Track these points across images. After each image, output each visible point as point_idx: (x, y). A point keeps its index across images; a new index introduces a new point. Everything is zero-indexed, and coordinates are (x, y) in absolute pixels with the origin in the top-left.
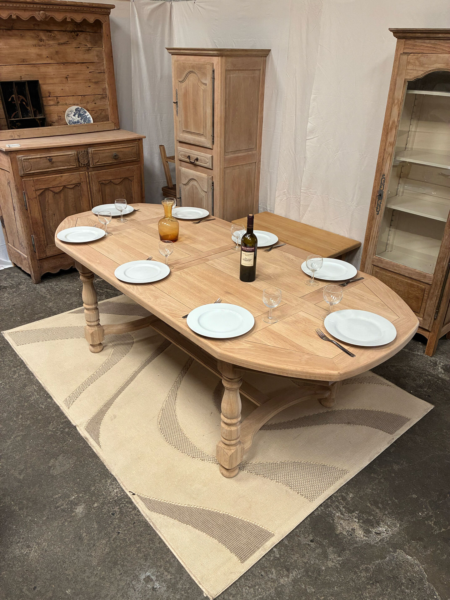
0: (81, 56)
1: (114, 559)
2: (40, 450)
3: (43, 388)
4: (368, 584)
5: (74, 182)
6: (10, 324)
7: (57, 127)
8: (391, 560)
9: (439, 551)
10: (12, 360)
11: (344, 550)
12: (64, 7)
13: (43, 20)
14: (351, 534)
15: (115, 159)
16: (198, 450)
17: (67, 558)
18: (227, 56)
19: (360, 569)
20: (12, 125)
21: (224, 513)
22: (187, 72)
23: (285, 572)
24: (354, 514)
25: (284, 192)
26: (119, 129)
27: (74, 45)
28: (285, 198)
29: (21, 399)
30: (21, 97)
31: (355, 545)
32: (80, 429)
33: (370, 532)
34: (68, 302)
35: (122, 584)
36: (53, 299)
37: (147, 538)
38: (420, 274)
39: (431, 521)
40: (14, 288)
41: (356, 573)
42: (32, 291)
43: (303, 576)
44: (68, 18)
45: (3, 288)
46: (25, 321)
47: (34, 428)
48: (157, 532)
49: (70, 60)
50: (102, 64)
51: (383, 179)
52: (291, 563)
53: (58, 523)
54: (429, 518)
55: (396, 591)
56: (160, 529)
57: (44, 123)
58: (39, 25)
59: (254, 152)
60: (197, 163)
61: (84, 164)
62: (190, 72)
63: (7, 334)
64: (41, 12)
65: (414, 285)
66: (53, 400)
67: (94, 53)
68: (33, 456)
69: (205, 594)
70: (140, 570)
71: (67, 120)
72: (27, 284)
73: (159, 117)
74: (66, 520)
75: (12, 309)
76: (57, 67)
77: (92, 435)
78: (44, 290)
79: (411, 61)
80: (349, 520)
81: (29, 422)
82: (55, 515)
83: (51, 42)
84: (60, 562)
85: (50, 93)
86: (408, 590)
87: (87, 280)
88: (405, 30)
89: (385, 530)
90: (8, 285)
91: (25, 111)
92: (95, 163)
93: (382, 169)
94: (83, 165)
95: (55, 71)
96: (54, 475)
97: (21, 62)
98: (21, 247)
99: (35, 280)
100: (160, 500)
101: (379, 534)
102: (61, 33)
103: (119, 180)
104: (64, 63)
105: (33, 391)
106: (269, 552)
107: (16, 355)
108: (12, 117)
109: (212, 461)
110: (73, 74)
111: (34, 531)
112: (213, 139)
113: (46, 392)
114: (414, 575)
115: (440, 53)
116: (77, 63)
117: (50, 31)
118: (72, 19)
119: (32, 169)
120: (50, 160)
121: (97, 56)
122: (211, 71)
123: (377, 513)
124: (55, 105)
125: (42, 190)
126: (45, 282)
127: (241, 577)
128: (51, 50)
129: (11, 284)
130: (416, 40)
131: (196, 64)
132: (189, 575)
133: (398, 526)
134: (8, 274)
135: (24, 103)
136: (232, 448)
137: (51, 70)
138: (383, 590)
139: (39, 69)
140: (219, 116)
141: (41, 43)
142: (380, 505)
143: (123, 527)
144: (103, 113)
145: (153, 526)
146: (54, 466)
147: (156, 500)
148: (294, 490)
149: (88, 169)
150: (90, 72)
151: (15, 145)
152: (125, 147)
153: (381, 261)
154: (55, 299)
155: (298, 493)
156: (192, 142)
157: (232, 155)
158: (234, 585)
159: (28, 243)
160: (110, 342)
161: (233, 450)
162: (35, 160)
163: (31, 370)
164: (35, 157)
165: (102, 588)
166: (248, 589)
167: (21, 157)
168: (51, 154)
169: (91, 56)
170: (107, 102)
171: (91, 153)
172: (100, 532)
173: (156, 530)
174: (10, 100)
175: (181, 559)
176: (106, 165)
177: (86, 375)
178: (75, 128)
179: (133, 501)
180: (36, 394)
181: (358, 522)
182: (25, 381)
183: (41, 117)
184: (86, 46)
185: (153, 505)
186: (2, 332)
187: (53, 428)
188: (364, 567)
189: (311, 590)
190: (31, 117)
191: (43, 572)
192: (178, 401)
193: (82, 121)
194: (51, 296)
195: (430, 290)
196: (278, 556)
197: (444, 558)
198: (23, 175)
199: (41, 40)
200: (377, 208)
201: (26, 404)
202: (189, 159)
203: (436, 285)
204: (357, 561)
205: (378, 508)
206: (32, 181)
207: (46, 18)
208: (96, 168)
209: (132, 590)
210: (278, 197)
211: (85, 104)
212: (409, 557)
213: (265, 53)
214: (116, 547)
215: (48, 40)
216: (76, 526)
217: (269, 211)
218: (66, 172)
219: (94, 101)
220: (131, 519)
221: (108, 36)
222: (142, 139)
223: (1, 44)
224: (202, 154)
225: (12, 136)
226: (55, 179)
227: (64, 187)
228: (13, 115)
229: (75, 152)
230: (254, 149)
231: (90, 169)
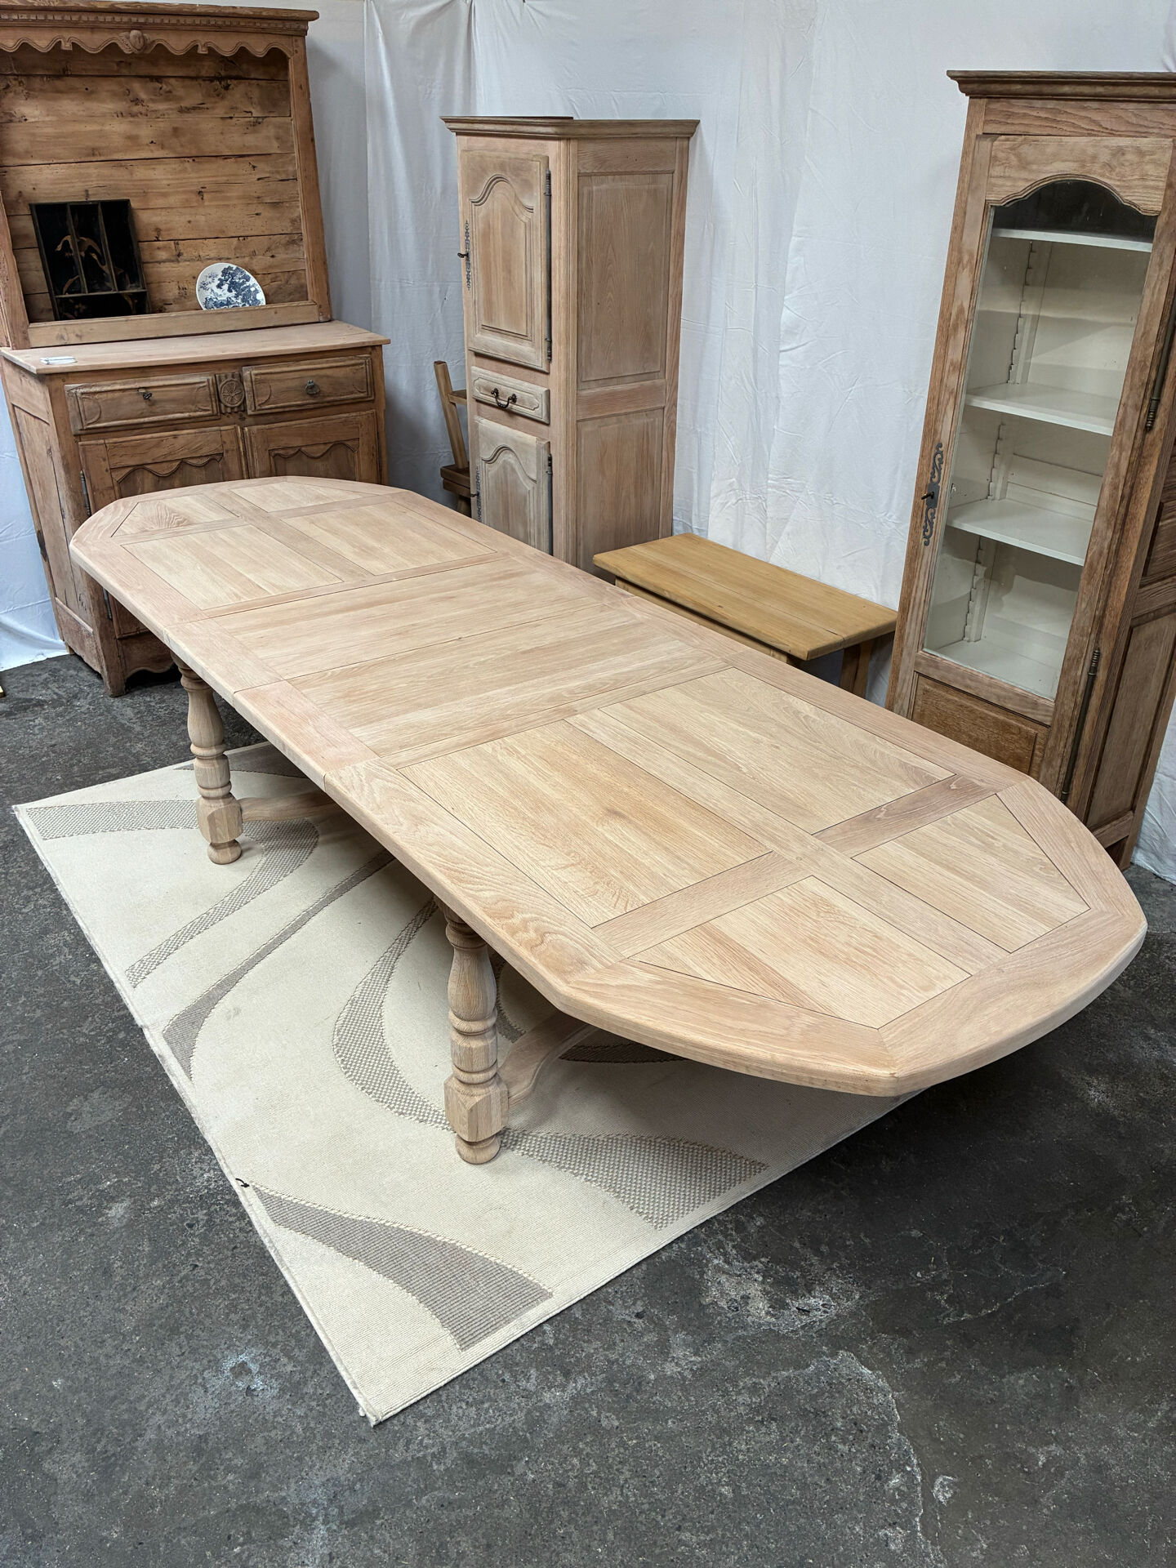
0: (237, 139)
1: (173, 1322)
2: (52, 1077)
3: (85, 939)
4: (750, 1421)
5: (205, 451)
6: (36, 789)
7: (173, 314)
8: (818, 1373)
9: (943, 1365)
10: (27, 873)
11: (710, 1340)
12: (189, 20)
13: (137, 52)
14: (737, 1308)
15: (312, 395)
16: (416, 1097)
17: (68, 1313)
18: (580, 138)
19: (737, 1386)
20: (65, 311)
21: (446, 1240)
22: (487, 179)
23: (560, 1379)
24: (756, 1263)
25: (731, 484)
26: (330, 321)
27: (220, 110)
28: (734, 500)
29: (30, 960)
30: (88, 242)
31: (740, 1332)
32: (152, 1035)
33: (785, 1306)
35: (182, 1375)
36: (146, 734)
37: (256, 1282)
38: (1023, 698)
39: (942, 1294)
40: (62, 704)
41: (726, 1393)
42: (101, 714)
43: (600, 1389)
44: (200, 47)
45: (35, 705)
46: (72, 784)
47: (49, 1026)
48: (282, 1270)
49: (208, 150)
50: (289, 158)
51: (939, 456)
52: (578, 1360)
53: (64, 1236)
54: (936, 1285)
55: (815, 1444)
56: (289, 1265)
57: (141, 304)
58: (130, 64)
59: (658, 382)
60: (515, 407)
61: (232, 408)
62: (498, 179)
63: (25, 814)
64: (134, 32)
65: (1010, 726)
66: (102, 967)
67: (269, 130)
68: (36, 1089)
69: (363, 1410)
70: (228, 1348)
71: (201, 297)
72: (92, 698)
73: (437, 290)
74: (81, 1231)
75: (48, 755)
76: (176, 166)
77: (177, 1049)
78: (129, 712)
79: (1001, 155)
80: (740, 1276)
81: (39, 1013)
82: (61, 1220)
83: (162, 106)
84: (51, 1320)
85: (158, 230)
86: (845, 1444)
88: (984, 74)
89: (823, 1305)
90: (48, 698)
91: (95, 276)
92: (260, 405)
93: (936, 431)
94: (229, 410)
95: (170, 177)
96: (75, 1132)
97: (88, 155)
98: (81, 607)
99: (112, 687)
100: (303, 1203)
101: (807, 1312)
102: (188, 82)
103: (322, 447)
104: (194, 158)
105: (61, 944)
106: (531, 1331)
107: (36, 861)
108: (65, 289)
109: (445, 1124)
110: (216, 183)
111: (7, 1249)
112: (550, 348)
113: (89, 948)
114: (869, 1413)
115: (1068, 133)
116: (226, 157)
117: (158, 79)
118: (210, 49)
119: (103, 419)
120: (147, 397)
121: (277, 138)
122: (543, 178)
123: (812, 1265)
124: (173, 261)
125: (129, 469)
126: (136, 693)
127: (453, 1379)
128: (161, 125)
129: (55, 697)
130: (1013, 101)
131: (510, 159)
132: (336, 1368)
133: (857, 1297)
134: (54, 672)
135: (95, 257)
136: (475, 1091)
137: (160, 175)
138: (783, 1439)
139: (131, 172)
140: (563, 289)
141: (136, 109)
142: (824, 1249)
143: (209, 1255)
144: (293, 281)
145: (274, 1257)
146: (78, 1114)
147: (295, 1201)
148: (623, 1202)
149: (242, 419)
150: (259, 179)
151: (62, 360)
152: (337, 367)
153: (936, 665)
154: (152, 734)
155: (632, 1208)
156: (502, 356)
157: (598, 390)
158: (435, 1396)
159: (92, 598)
160: (262, 841)
161: (479, 1095)
162: (110, 395)
163: (64, 896)
164: (109, 388)
165: (134, 1381)
166: (464, 1407)
167: (76, 388)
168: (150, 381)
169: (262, 140)
170: (304, 252)
171: (249, 379)
172: (153, 1262)
173: (280, 1266)
174: (59, 248)
175: (324, 1331)
176: (287, 409)
177: (189, 914)
178: (218, 319)
179: (242, 1199)
180: (67, 950)
181: (763, 1282)
182: (46, 920)
183: (135, 291)
184: (249, 115)
185: (285, 1212)
186: (13, 807)
187: (92, 1030)
188: (748, 1381)
189: (610, 1421)
190: (110, 290)
191: (10, 1337)
192: (393, 984)
193: (239, 301)
194: (145, 726)
195: (1048, 739)
196: (551, 1342)
197: (953, 1381)
198: (79, 432)
199: (137, 101)
200: (926, 530)
201: (40, 973)
202: (497, 397)
203: (1060, 726)
204: (737, 1367)
205: (817, 1252)
206: (103, 447)
207: (145, 46)
208: (261, 417)
209: (200, 1391)
210: (717, 496)
211: (247, 259)
212: (866, 1371)
213: (688, 129)
214: (184, 1297)
215: (153, 101)
216: (102, 1245)
217: (696, 533)
218: (186, 425)
219: (269, 249)
220: (228, 1237)
221: (301, 87)
222: (381, 346)
223: (37, 113)
224: (526, 385)
225: (62, 338)
226: (159, 443)
227: (183, 462)
228: (67, 286)
229: (210, 378)
230: (661, 374)
231: (249, 420)
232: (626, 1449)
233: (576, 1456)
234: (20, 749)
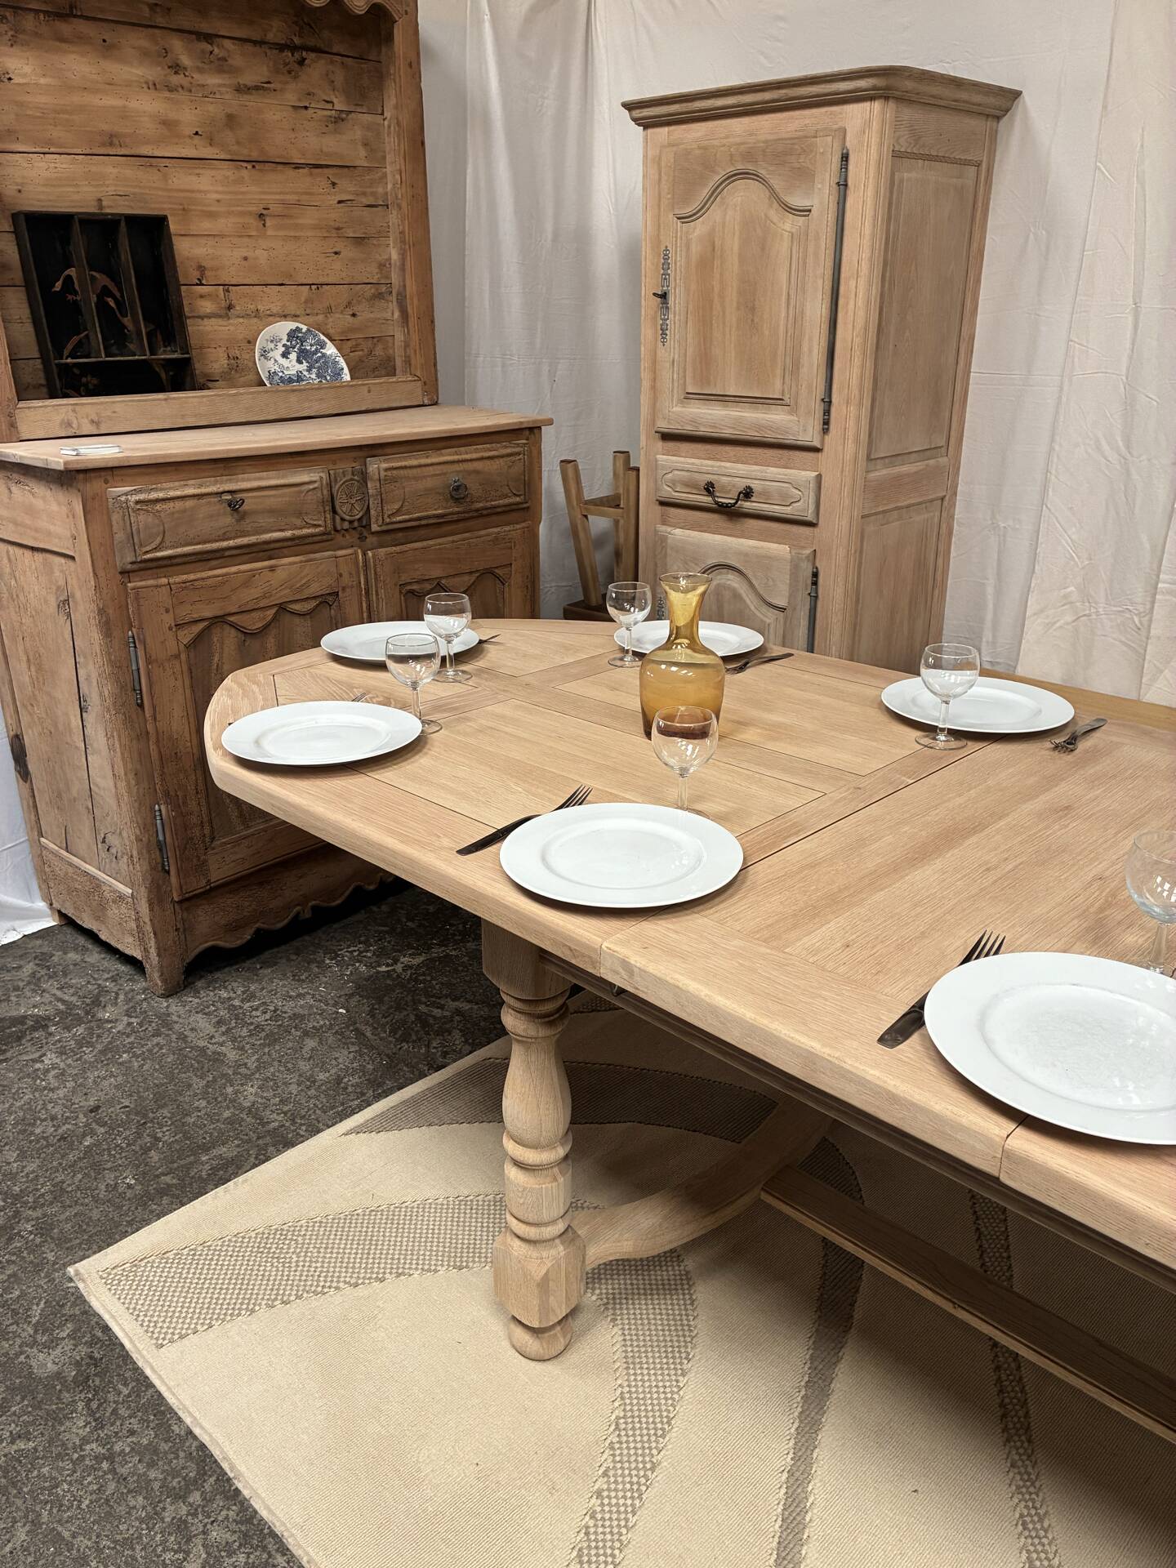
0: (313, 142)
5: (315, 589)
6: (95, 1214)
7: (231, 392)
10: (153, 1449)
15: (456, 500)
18: (900, 98)
20: (67, 385)
22: (717, 177)
25: (1065, 597)
26: (436, 404)
27: (291, 97)
28: (1069, 618)
30: (103, 280)
34: (322, 1076)
36: (252, 1063)
40: (79, 1021)
42: (157, 1034)
45: (34, 1029)
46: (163, 1193)
49: (273, 153)
50: (377, 176)
58: (169, 9)
59: (941, 460)
60: (747, 505)
61: (351, 522)
62: (733, 177)
63: (97, 1282)
67: (354, 132)
71: (264, 368)
72: (128, 1001)
73: (545, 368)
75: (93, 1133)
76: (229, 173)
78: (204, 1024)
83: (213, 80)
85: (201, 269)
87: (543, 1032)
90: (51, 1011)
91: (116, 335)
92: (389, 516)
94: (346, 525)
95: (220, 189)
97: (103, 145)
98: (103, 854)
99: (164, 981)
102: (249, 47)
103: (466, 578)
104: (254, 163)
108: (66, 353)
110: (283, 203)
112: (827, 412)
116: (297, 166)
117: (209, 38)
119: (168, 544)
120: (235, 505)
121: (365, 145)
122: (836, 159)
124: (220, 317)
125: (202, 626)
126: (199, 984)
128: (211, 108)
129: (61, 1007)
131: (764, 143)
134: (43, 959)
135: (112, 304)
137: (208, 185)
139: (165, 178)
140: (860, 322)
141: (176, 80)
144: (379, 351)
149: (362, 538)
150: (339, 202)
152: (488, 458)
154: (261, 1066)
156: (727, 432)
157: (884, 472)
159: (139, 840)
162: (178, 505)
164: (178, 493)
167: (126, 494)
168: (238, 480)
169: (345, 145)
170: (393, 312)
171: (377, 477)
174: (58, 286)
176: (423, 522)
178: (293, 398)
183: (175, 356)
184: (329, 106)
186: (71, 1270)
190: (136, 354)
193: (313, 376)
194: (242, 1049)
198: (130, 567)
199: (176, 68)
202: (713, 496)
206: (165, 590)
208: (392, 534)
210: (1039, 612)
211: (321, 318)
213: (999, 103)
215: (200, 71)
218: (285, 551)
219: (349, 305)
221: (410, 65)
222: (540, 428)
223: (27, 69)
224: (773, 471)
225: (69, 425)
226: (249, 580)
227: (282, 608)
228: (70, 346)
229: (321, 474)
230: (943, 450)
231: (371, 540)
234: (34, 1125)
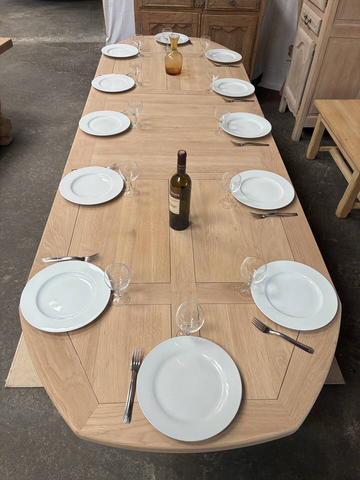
2: (26, 228)
4: (102, 465)
5: (185, 22)
8: (138, 466)
15: (232, 5)
47: (38, 211)
54: (208, 464)
60: (310, 25)
61: (199, 6)
68: (19, 229)
69: (7, 380)
81: (39, 206)
92: (210, 6)
96: (17, 248)
103: (232, 28)
119: (150, 3)
125: (156, 25)
127: (36, 387)
149: (203, 11)
157: (345, 24)
166: (32, 398)
176: (221, 10)
198: (141, 7)
202: (306, 19)
206: (148, 14)
208: (210, 11)
212: (154, 477)
218: (180, 10)
224: (316, 16)
226: (168, 16)
227: (176, 25)
231: (205, 12)
232: (60, 446)
233: (45, 437)
